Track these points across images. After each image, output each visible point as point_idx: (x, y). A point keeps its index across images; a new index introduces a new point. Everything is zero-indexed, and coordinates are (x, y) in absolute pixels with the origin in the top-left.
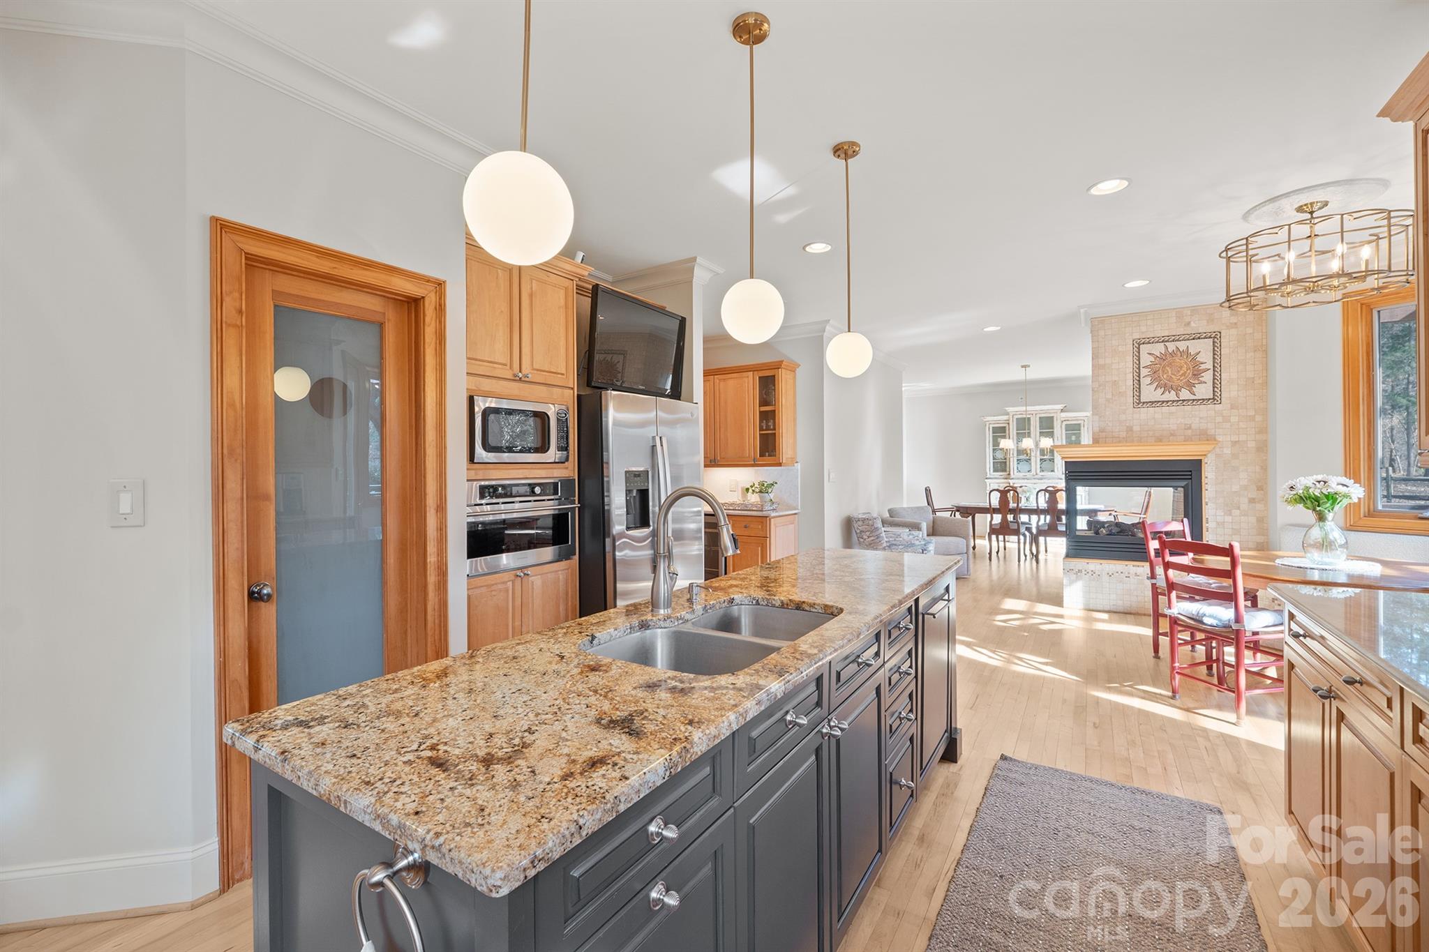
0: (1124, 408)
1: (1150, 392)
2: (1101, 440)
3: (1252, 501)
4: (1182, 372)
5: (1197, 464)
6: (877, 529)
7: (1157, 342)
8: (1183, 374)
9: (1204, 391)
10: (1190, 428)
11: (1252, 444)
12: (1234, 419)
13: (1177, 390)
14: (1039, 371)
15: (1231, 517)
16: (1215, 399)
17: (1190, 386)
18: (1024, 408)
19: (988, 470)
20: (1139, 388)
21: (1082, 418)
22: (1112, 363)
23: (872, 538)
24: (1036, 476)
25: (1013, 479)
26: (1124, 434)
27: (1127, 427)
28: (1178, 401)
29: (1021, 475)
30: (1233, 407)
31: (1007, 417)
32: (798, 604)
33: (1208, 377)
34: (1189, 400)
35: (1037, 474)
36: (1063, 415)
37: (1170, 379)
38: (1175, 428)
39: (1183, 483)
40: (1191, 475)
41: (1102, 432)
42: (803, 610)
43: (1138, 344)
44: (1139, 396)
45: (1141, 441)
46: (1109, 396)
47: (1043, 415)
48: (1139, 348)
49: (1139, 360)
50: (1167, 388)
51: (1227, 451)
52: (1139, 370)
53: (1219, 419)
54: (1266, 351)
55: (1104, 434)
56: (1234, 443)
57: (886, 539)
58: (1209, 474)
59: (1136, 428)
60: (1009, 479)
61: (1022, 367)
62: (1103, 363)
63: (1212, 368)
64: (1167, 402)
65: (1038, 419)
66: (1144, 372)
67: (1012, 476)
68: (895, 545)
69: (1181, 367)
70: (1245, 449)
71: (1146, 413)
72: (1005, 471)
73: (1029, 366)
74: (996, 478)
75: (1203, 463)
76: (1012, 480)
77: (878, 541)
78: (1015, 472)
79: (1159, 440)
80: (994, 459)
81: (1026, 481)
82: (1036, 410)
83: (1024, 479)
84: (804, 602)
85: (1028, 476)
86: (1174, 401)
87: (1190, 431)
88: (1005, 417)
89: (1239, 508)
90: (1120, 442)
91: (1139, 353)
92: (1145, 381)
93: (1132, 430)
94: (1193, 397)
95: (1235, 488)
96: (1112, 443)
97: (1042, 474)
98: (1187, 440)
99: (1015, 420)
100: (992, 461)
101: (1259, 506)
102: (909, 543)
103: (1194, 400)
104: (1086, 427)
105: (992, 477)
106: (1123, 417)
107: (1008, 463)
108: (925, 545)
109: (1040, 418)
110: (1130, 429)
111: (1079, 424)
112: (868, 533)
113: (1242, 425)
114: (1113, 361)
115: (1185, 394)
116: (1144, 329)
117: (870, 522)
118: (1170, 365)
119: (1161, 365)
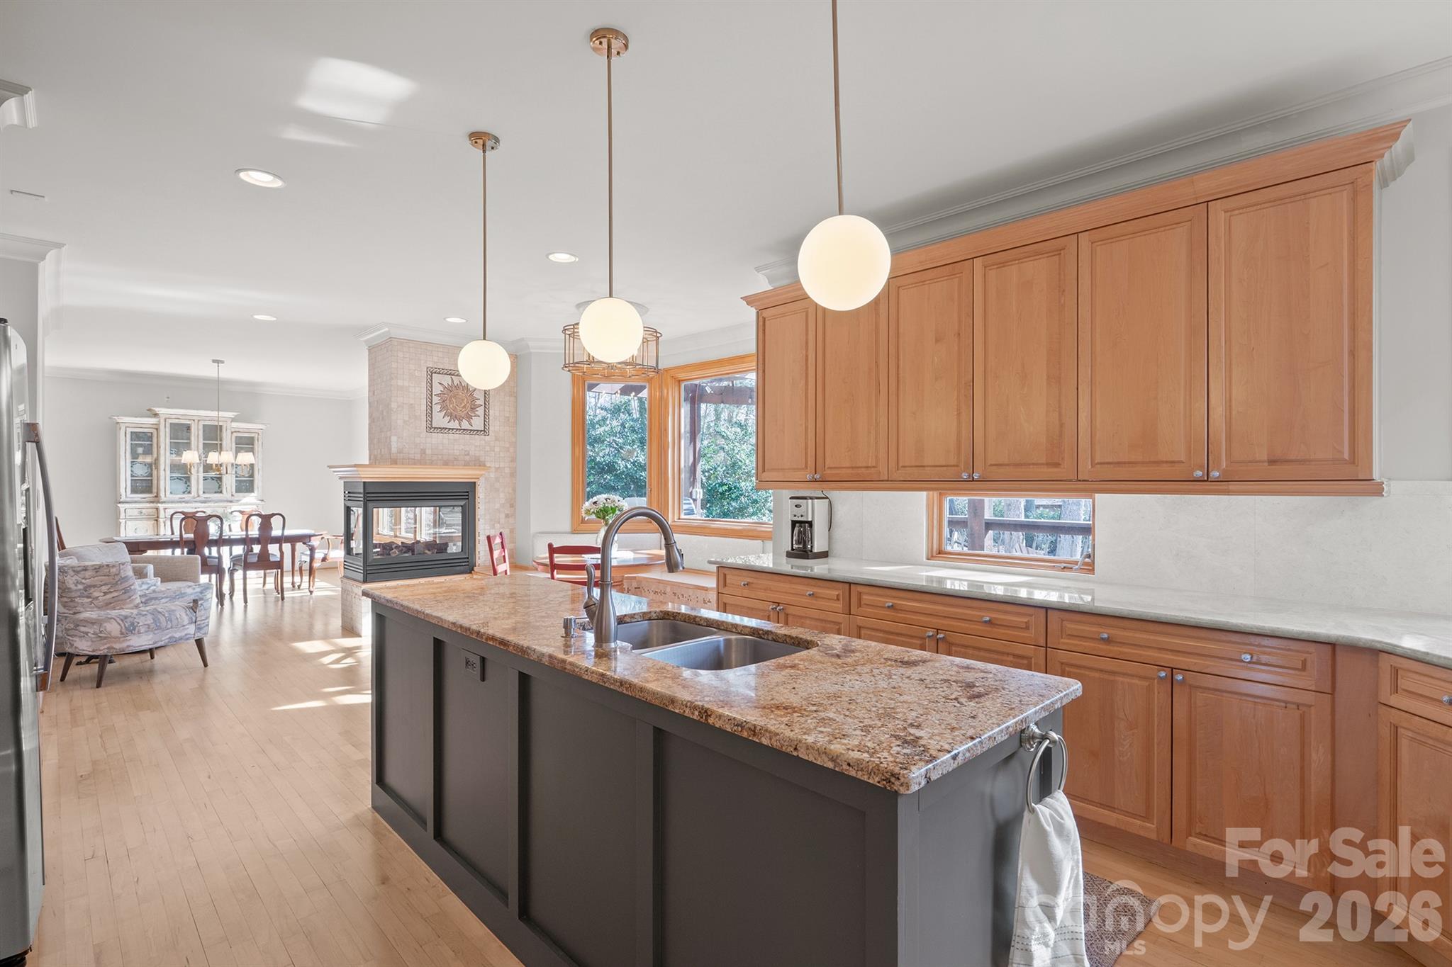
0: (419, 431)
1: (440, 420)
2: (398, 461)
3: (507, 516)
4: (463, 404)
5: (473, 485)
6: (125, 579)
7: (446, 374)
8: (464, 407)
9: (478, 423)
10: (468, 454)
11: (507, 470)
12: (497, 449)
13: (460, 420)
14: (233, 371)
15: (494, 530)
16: (485, 431)
17: (469, 418)
18: (215, 414)
19: (122, 491)
20: (431, 414)
21: (257, 431)
22: (409, 386)
23: (115, 594)
24: (198, 499)
25: (164, 502)
26: (418, 457)
27: (422, 449)
28: (460, 430)
29: (177, 497)
30: (497, 439)
31: (157, 420)
32: (620, 619)
33: (480, 411)
34: (467, 430)
35: (198, 496)
36: (235, 425)
37: (455, 410)
38: (458, 454)
39: (462, 503)
40: (468, 495)
41: (400, 453)
42: (625, 623)
43: (432, 372)
44: (431, 422)
45: (432, 463)
46: (406, 418)
47: (207, 423)
48: (431, 376)
49: (431, 387)
50: (453, 417)
51: (492, 475)
52: (432, 397)
53: (488, 448)
54: (516, 397)
55: (402, 455)
56: (497, 469)
57: (139, 593)
58: (481, 494)
59: (428, 452)
60: (158, 502)
61: (214, 361)
62: (402, 384)
63: (483, 404)
64: (453, 429)
65: (201, 427)
66: (436, 399)
67: (163, 497)
68: (156, 599)
69: (463, 400)
70: (503, 474)
71: (437, 438)
72: (150, 492)
73: (222, 362)
74: (136, 502)
75: (477, 485)
76: (164, 505)
77: (126, 596)
78: (168, 493)
79: (446, 463)
80: (132, 476)
81: (184, 505)
82: (199, 416)
83: (180, 502)
84: (625, 615)
85: (187, 499)
86: (457, 429)
87: (468, 457)
88: (153, 420)
89: (499, 523)
90: (415, 464)
91: (431, 380)
92: (437, 408)
93: (425, 453)
94: (471, 428)
95: (497, 506)
96: (409, 464)
97: (206, 495)
98: (467, 464)
99: (168, 425)
100: (129, 478)
101: (511, 520)
102: (178, 593)
103: (471, 430)
104: (260, 442)
105: (128, 500)
106: (418, 440)
107: (155, 482)
108: (201, 593)
109: (204, 425)
110: (423, 452)
111: (253, 438)
112: (104, 588)
113: (502, 455)
114: (411, 385)
115: (465, 425)
116: (436, 359)
117: (113, 570)
118: (455, 396)
119: (448, 395)
